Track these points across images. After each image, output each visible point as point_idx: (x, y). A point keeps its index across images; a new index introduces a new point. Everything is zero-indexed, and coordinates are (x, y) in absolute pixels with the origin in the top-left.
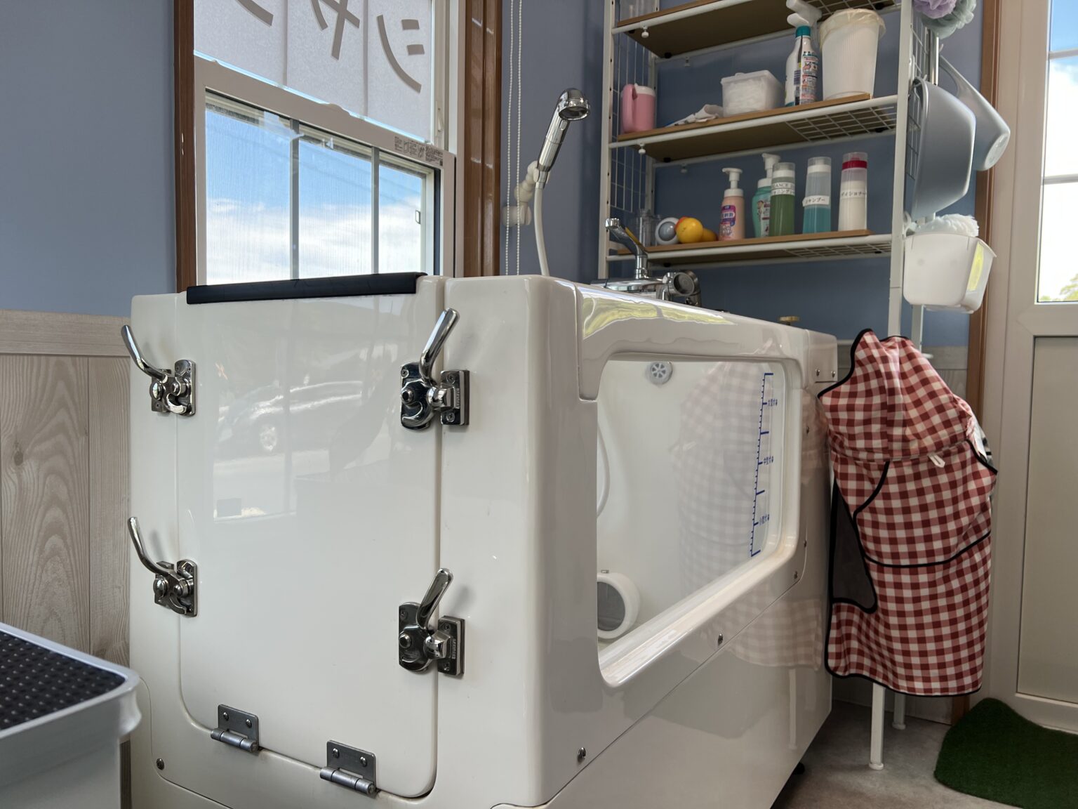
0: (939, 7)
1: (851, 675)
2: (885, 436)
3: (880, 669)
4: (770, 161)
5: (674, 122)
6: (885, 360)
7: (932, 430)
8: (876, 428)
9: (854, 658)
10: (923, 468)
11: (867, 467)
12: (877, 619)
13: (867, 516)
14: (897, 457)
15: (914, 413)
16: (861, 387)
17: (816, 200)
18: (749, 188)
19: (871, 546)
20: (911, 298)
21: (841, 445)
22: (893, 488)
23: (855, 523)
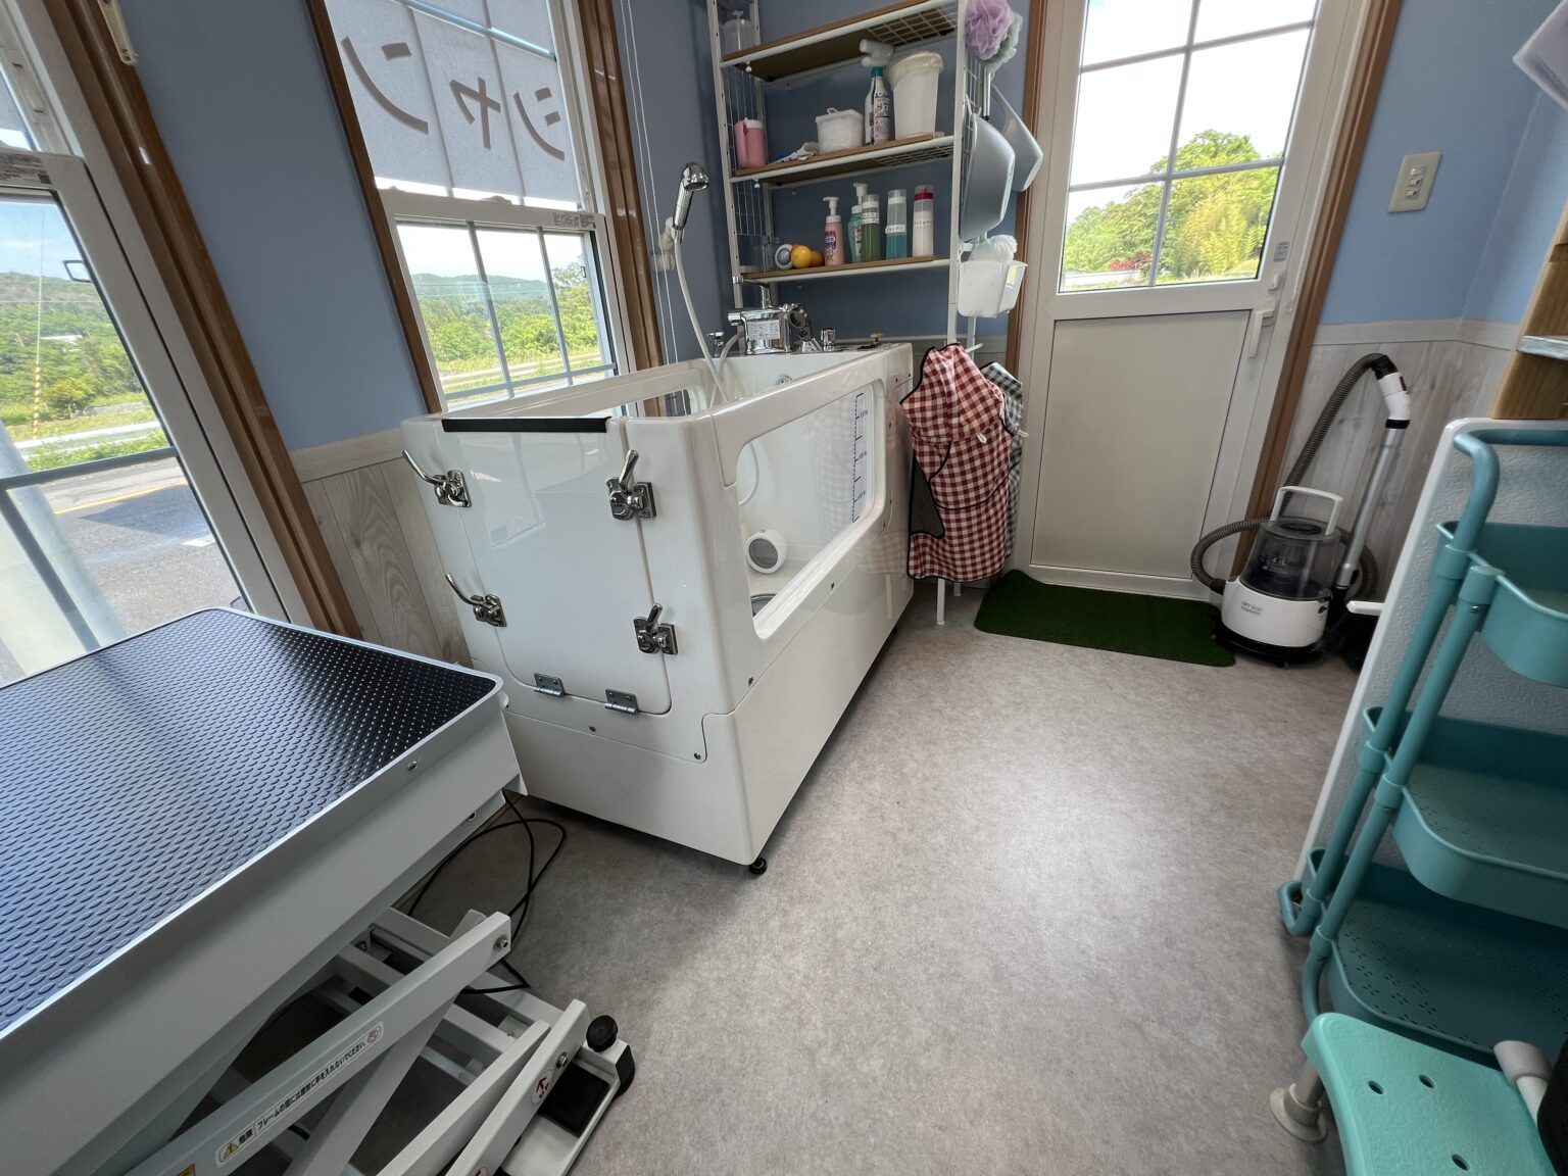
0: (988, 50)
1: (926, 577)
2: (948, 425)
3: (945, 570)
4: (860, 190)
5: (779, 158)
6: (944, 371)
7: (978, 416)
8: (940, 421)
9: (928, 566)
10: (973, 443)
11: (937, 447)
12: (945, 542)
13: (937, 480)
14: (956, 438)
15: (965, 404)
16: (928, 392)
17: (895, 228)
18: (845, 215)
19: (941, 498)
20: (963, 313)
21: (919, 433)
22: (955, 460)
23: (929, 484)
